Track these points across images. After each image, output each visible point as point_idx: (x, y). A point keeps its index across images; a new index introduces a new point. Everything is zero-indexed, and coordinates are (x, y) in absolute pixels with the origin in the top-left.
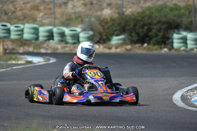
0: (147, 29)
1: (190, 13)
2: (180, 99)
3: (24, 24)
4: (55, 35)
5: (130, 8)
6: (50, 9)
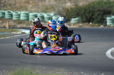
0: (92, 14)
2: (110, 54)
3: (20, 11)
5: (82, 2)
6: (36, 3)
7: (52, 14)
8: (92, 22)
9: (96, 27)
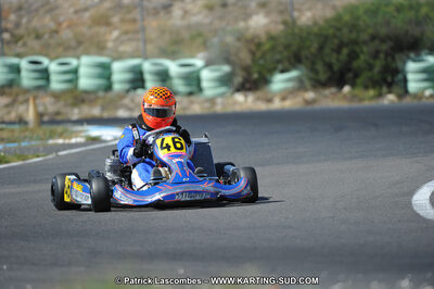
0: (349, 55)
2: (428, 202)
3: (78, 58)
4: (147, 77)
5: (310, 9)
6: (134, 21)
7: (199, 62)
8: (353, 85)
9: (367, 104)
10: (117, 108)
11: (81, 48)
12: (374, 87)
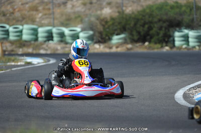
0: (148, 28)
1: (191, 10)
2: (182, 97)
3: (22, 25)
4: (54, 35)
5: (131, 6)
6: (49, 9)
7: (79, 29)
8: (150, 42)
9: (156, 51)
10: (40, 49)
11: (24, 21)
12: (159, 43)
